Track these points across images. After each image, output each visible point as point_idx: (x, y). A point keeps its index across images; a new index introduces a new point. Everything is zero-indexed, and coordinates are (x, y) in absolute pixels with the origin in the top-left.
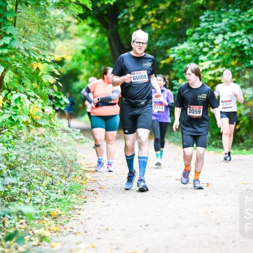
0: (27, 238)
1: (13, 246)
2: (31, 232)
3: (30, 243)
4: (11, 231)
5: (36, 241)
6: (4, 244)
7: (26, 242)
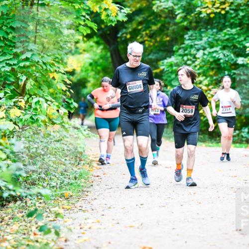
0: (45, 214)
1: (33, 221)
2: (48, 210)
3: (47, 218)
4: (32, 209)
5: (52, 217)
6: (26, 219)
7: (44, 218)
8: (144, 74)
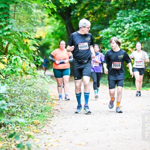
0: (21, 136)
1: (13, 141)
2: (23, 133)
3: (22, 139)
4: (12, 132)
5: (26, 138)
6: (8, 139)
7: (20, 138)
8: (89, 39)
